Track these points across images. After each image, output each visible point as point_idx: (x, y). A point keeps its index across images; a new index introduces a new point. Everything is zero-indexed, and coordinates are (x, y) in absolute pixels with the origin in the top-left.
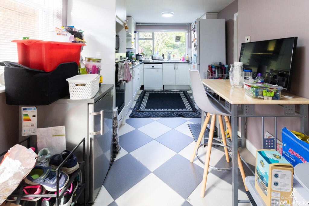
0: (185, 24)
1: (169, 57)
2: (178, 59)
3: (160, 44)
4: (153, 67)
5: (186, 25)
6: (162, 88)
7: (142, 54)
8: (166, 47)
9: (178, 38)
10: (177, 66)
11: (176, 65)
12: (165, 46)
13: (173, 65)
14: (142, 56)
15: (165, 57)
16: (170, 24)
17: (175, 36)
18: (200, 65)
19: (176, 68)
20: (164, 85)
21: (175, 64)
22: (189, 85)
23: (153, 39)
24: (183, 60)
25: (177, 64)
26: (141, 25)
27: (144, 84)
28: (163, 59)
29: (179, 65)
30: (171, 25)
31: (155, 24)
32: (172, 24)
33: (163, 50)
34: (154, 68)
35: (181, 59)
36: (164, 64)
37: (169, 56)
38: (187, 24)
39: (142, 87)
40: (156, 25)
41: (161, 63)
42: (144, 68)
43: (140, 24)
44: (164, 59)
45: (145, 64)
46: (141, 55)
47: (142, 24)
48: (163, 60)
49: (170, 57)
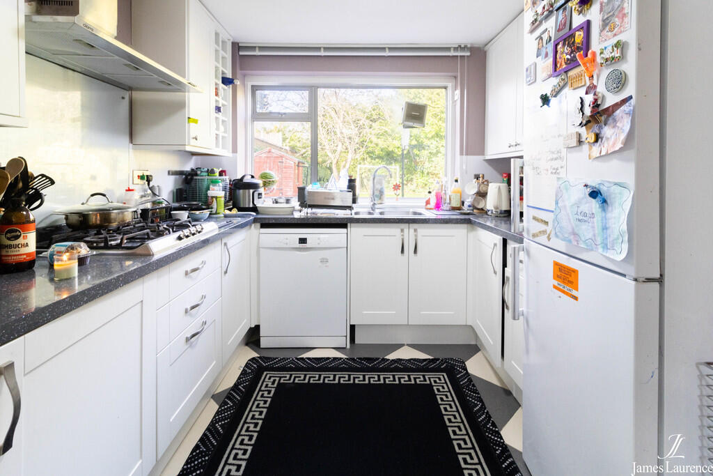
0: (448, 49)
1: (379, 195)
2: (414, 200)
3: (351, 150)
4: (303, 241)
5: (452, 53)
6: (343, 342)
7: (260, 182)
8: (369, 159)
9: (415, 114)
10: (416, 236)
11: (412, 231)
12: (366, 156)
13: (394, 230)
14: (261, 190)
15: (358, 192)
16: (383, 49)
17: (403, 105)
18: (660, 280)
19: (409, 248)
20: (353, 327)
21: (405, 226)
22: (470, 326)
23: (311, 116)
24: (438, 206)
25: (415, 226)
26: (257, 53)
27: (259, 320)
28: (349, 203)
29: (423, 230)
30: (387, 53)
31: (318, 49)
32: (391, 49)
33: (362, 166)
34: (308, 245)
35: (428, 202)
36: (354, 230)
37: (378, 187)
38: (456, 49)
39: (253, 336)
40: (322, 53)
41: (342, 224)
42: (259, 248)
43: (253, 48)
44: (354, 201)
45: (264, 225)
46: (254, 186)
47: (262, 48)
48: (350, 208)
49: (381, 193)
